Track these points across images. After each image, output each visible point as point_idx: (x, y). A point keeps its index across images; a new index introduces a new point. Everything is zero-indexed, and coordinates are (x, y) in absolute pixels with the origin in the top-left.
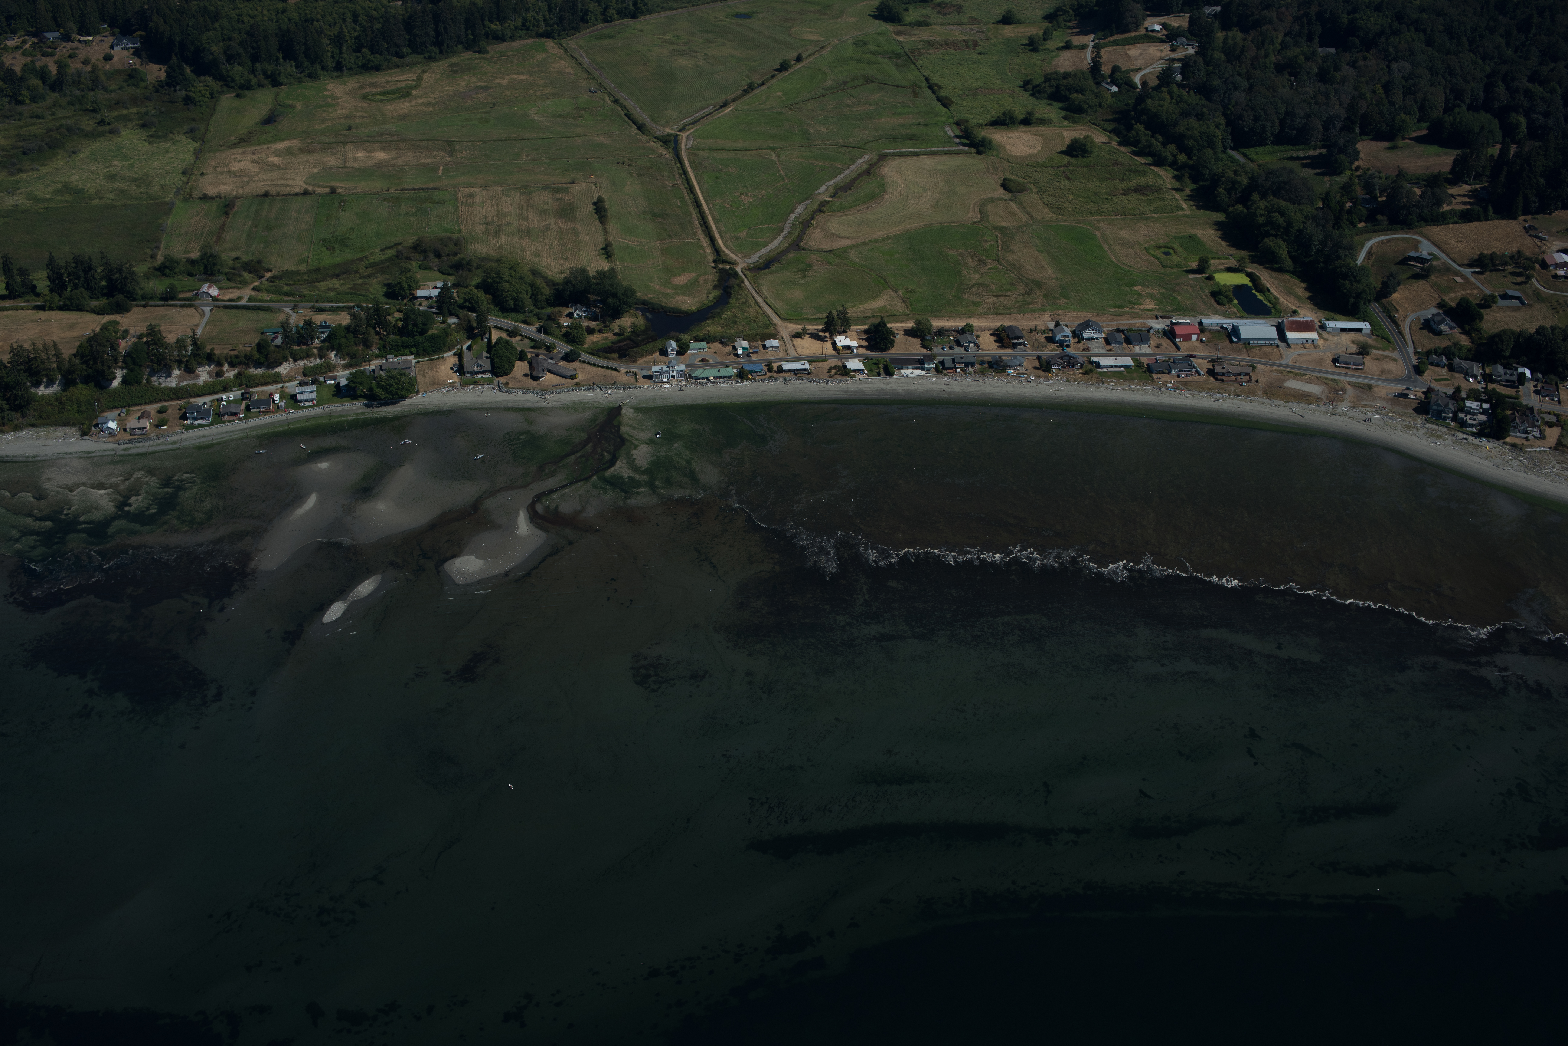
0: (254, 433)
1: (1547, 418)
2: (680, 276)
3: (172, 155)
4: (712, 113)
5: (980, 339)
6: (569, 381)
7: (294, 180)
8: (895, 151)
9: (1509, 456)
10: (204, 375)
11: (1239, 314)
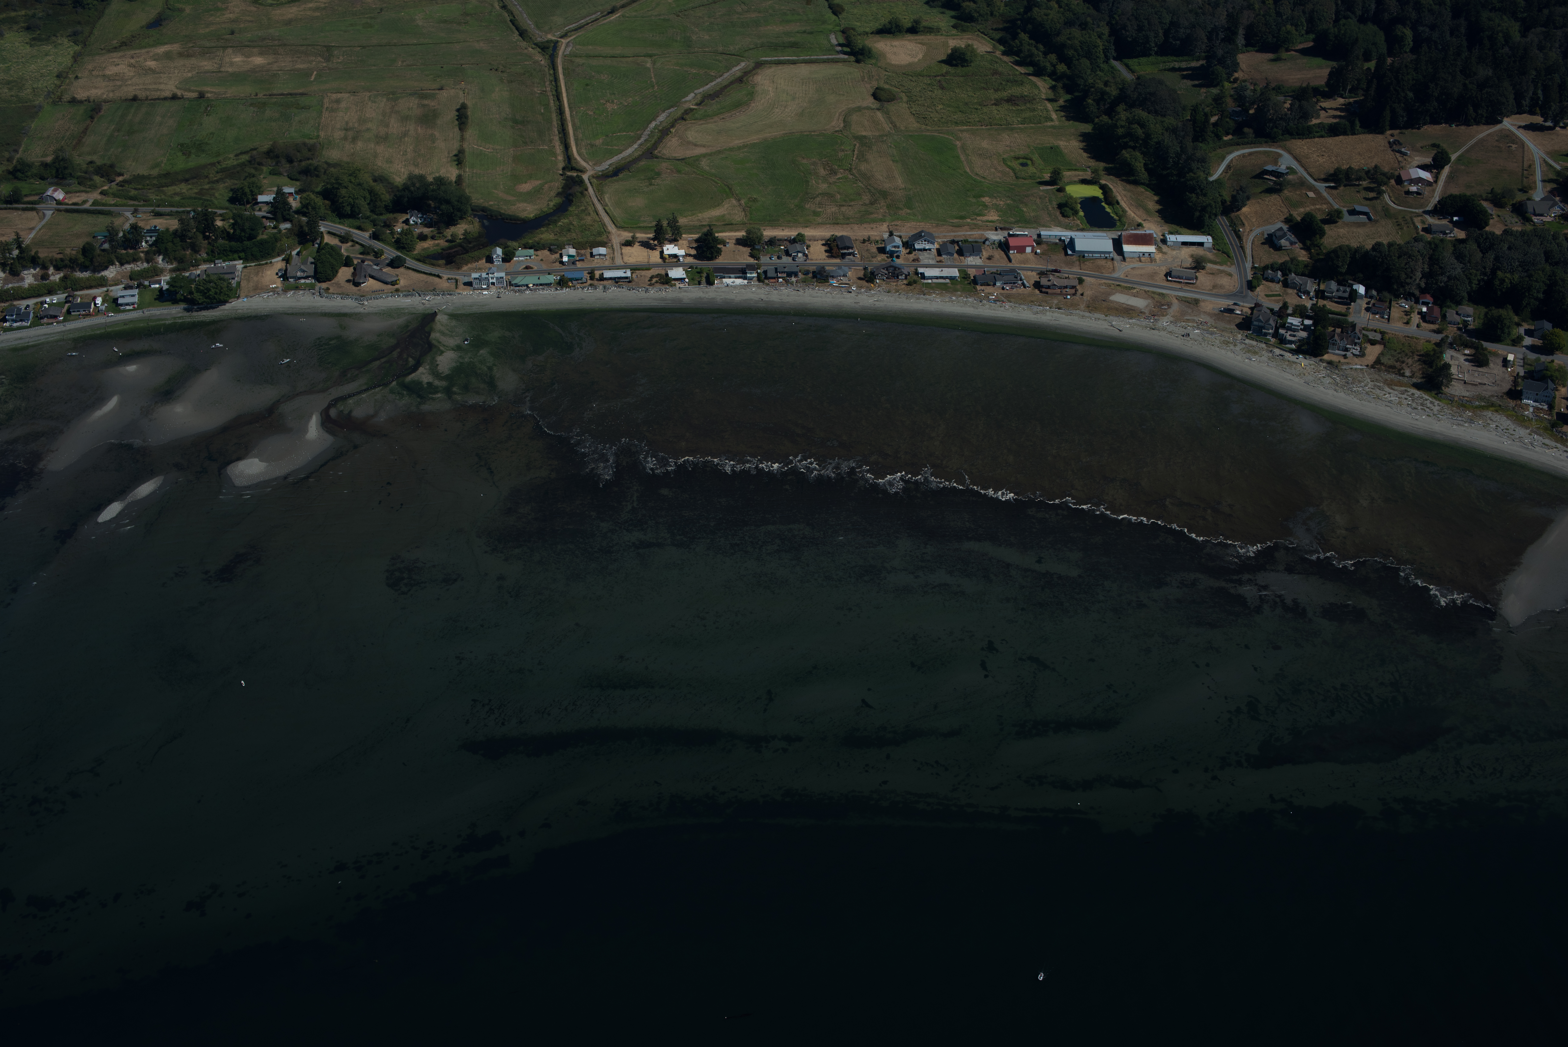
0: (71, 336)
1: (1371, 335)
2: (526, 183)
3: (50, 58)
4: (598, 19)
5: (811, 249)
6: (390, 286)
7: (166, 84)
8: (773, 59)
9: (1323, 373)
10: (29, 278)
11: (1081, 226)
